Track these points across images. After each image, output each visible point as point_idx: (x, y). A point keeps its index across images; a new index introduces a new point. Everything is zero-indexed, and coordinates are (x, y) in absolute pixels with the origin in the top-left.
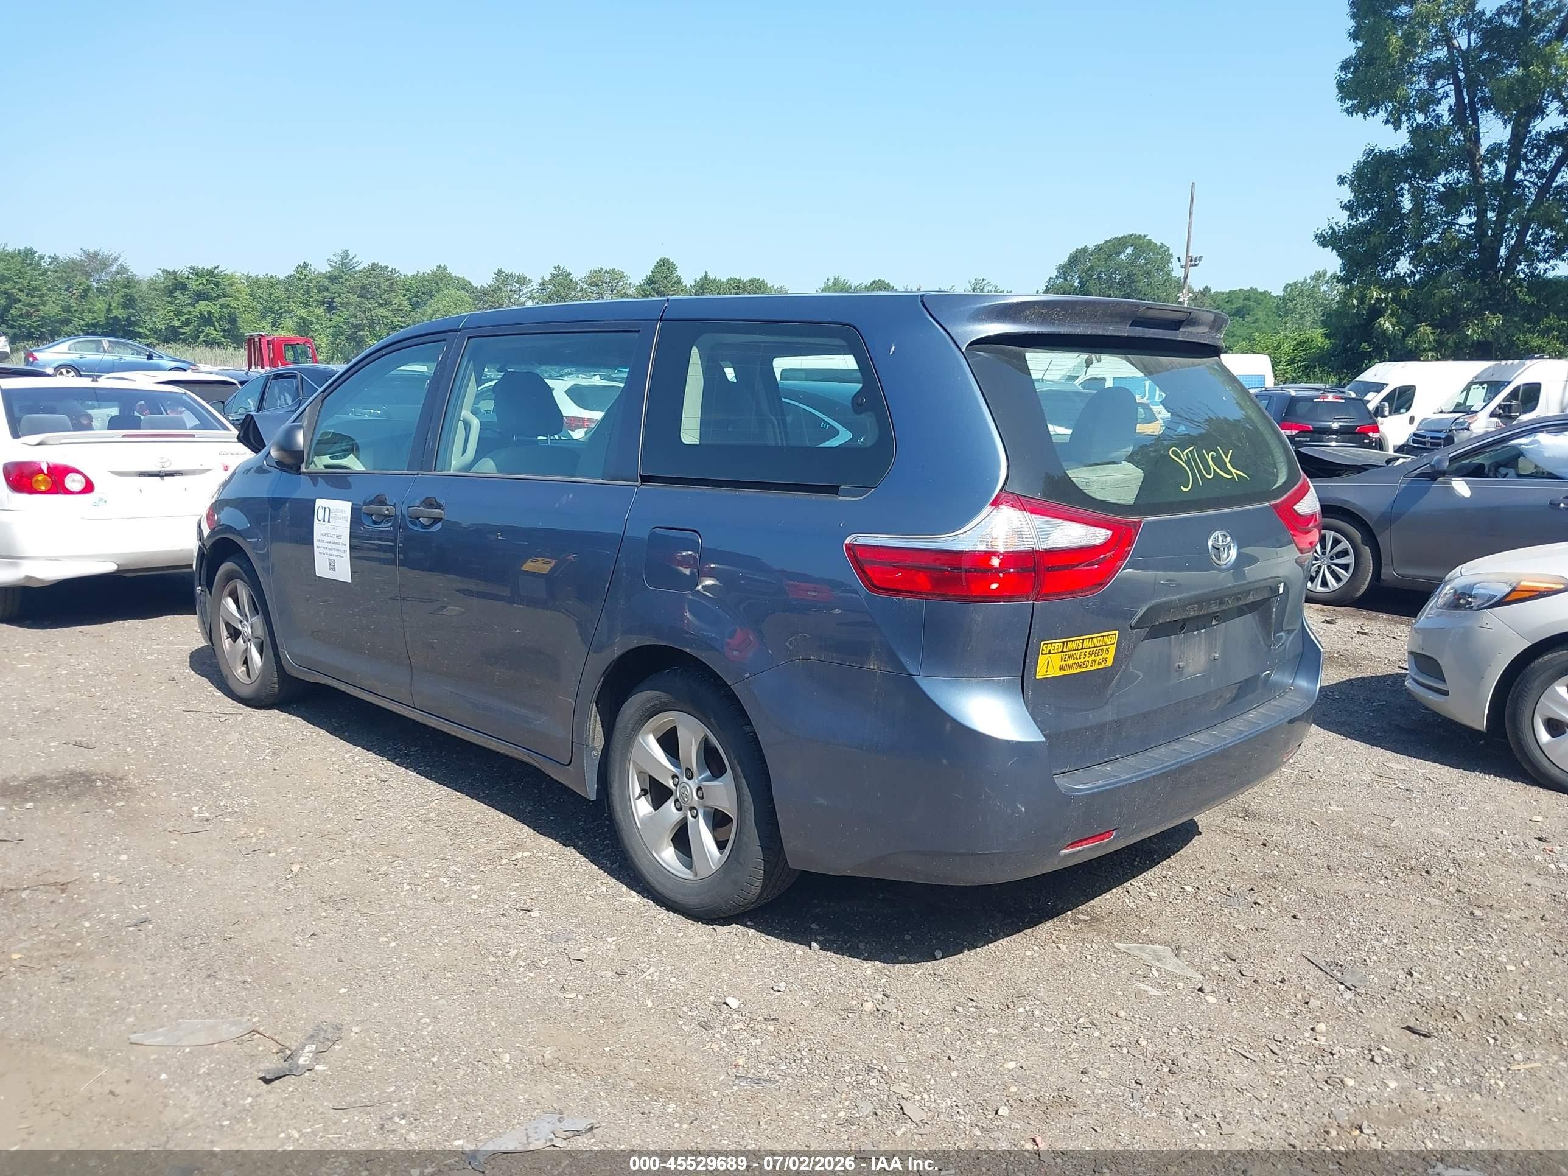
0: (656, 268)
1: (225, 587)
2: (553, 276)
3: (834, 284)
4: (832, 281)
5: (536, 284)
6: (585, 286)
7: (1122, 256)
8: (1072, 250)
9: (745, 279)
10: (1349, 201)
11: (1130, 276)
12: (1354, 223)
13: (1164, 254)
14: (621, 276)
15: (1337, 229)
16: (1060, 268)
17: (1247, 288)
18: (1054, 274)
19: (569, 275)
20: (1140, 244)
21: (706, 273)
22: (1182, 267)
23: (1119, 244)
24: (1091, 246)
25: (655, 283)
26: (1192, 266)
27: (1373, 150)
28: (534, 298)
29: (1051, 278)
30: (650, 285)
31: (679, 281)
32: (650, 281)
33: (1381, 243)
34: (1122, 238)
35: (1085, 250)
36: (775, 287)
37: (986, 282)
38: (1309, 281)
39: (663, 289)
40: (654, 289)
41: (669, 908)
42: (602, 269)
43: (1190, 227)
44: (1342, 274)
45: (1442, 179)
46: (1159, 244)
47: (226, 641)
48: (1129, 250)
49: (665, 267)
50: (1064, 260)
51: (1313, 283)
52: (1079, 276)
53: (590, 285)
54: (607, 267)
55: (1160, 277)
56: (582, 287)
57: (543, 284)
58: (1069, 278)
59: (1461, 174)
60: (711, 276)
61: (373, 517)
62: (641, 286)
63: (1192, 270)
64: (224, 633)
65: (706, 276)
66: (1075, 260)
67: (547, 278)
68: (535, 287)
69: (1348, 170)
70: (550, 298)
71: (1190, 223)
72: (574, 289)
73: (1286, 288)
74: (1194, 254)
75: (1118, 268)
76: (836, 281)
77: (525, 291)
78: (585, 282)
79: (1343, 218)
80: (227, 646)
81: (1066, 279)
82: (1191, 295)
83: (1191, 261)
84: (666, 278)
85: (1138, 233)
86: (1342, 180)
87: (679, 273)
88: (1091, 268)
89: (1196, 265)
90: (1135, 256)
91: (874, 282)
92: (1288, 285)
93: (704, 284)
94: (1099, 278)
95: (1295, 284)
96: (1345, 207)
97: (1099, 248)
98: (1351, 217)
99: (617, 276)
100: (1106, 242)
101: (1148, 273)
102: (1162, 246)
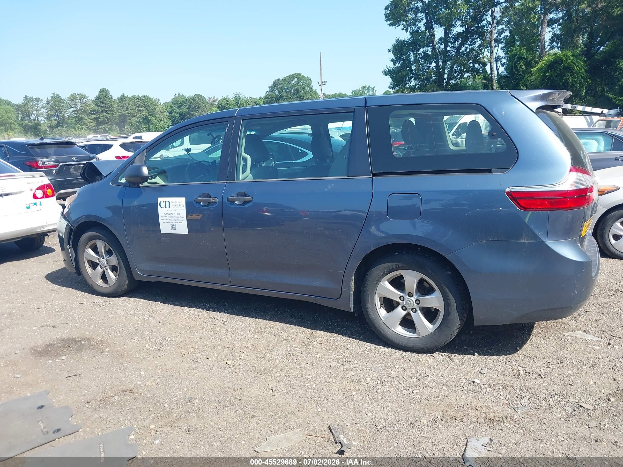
0: (100, 92)
1: (87, 244)
2: (52, 98)
3: (178, 96)
4: (177, 95)
5: (44, 101)
6: (68, 101)
7: (293, 82)
8: (274, 80)
9: (141, 95)
10: (393, 59)
11: (297, 89)
12: (395, 66)
13: (308, 81)
14: (85, 96)
15: (390, 69)
16: (270, 87)
17: (338, 93)
18: (268, 90)
19: (60, 97)
20: (299, 77)
21: (123, 94)
22: (320, 85)
23: (292, 77)
24: (281, 78)
25: (101, 99)
26: (324, 85)
27: (399, 40)
28: (44, 108)
29: (267, 91)
30: (98, 100)
31: (111, 98)
32: (98, 98)
33: (406, 74)
34: (292, 75)
35: (279, 80)
36: (154, 98)
37: (240, 94)
38: (361, 89)
39: (104, 101)
40: (100, 101)
41: (405, 351)
42: (75, 93)
43: (321, 70)
44: (391, 86)
45: (422, 50)
46: (307, 77)
47: (89, 269)
48: (296, 80)
49: (104, 92)
50: (271, 84)
51: (362, 90)
52: (278, 91)
53: (71, 101)
54: (77, 92)
55: (308, 90)
56: (67, 102)
57: (48, 101)
58: (274, 91)
59: (428, 48)
60: (126, 95)
61: (201, 204)
62: (94, 100)
63: (323, 86)
64: (87, 265)
65: (123, 95)
66: (275, 84)
67: (50, 98)
68: (44, 103)
69: (391, 47)
70: (52, 107)
71: (321, 68)
72: (63, 103)
73: (352, 92)
74: (323, 80)
75: (292, 87)
76: (179, 95)
77: (40, 105)
78: (68, 99)
79: (391, 65)
80: (90, 272)
81: (273, 92)
82: (324, 96)
83: (323, 83)
84: (105, 96)
85: (299, 73)
86: (389, 51)
87: (111, 94)
88: (282, 87)
89: (325, 84)
90: (298, 82)
91: (195, 95)
92: (353, 91)
93: (123, 98)
94: (286, 91)
95: (356, 91)
96: (391, 61)
97: (284, 79)
98: (394, 65)
99: (82, 96)
100: (287, 76)
101: (304, 89)
102: (308, 77)
